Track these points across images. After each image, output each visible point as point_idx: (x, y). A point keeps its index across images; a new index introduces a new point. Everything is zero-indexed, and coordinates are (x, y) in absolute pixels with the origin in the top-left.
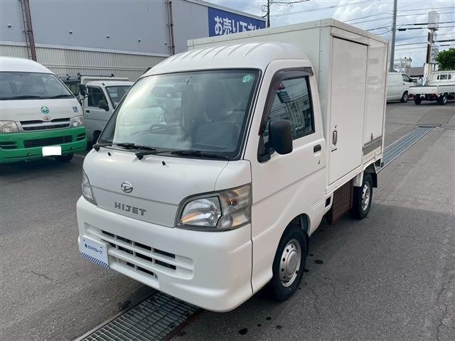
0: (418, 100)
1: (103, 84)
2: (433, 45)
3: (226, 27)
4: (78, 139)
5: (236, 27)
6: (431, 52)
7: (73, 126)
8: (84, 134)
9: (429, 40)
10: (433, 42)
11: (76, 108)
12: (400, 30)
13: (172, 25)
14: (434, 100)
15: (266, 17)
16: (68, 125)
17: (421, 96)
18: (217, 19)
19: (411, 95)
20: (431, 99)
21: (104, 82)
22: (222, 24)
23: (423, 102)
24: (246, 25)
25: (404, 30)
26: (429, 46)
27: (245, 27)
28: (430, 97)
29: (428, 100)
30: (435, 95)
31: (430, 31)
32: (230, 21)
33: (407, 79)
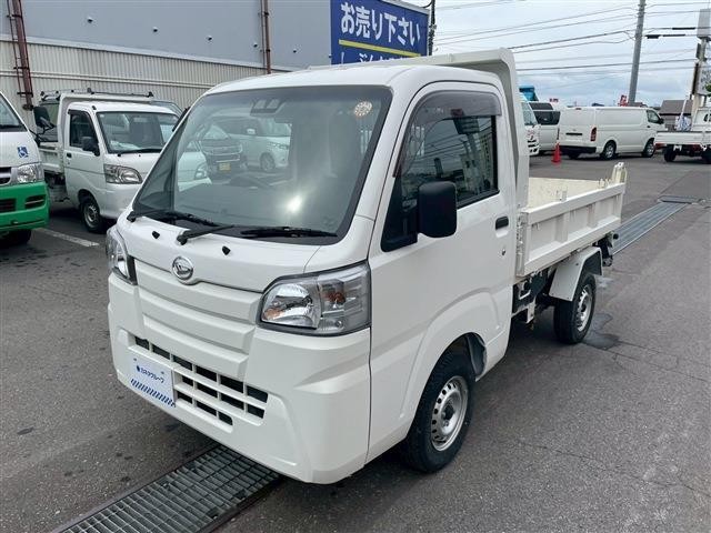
0: (670, 153)
1: (94, 108)
2: (704, 64)
3: (361, 22)
4: (29, 207)
5: (377, 21)
6: (701, 76)
7: (15, 182)
8: (42, 197)
9: (698, 56)
10: (705, 60)
11: (24, 149)
12: (649, 37)
13: (266, 14)
14: (697, 155)
15: (430, 8)
16: (8, 179)
17: (675, 147)
18: (345, 8)
19: (659, 146)
20: (691, 155)
21: (97, 105)
22: (354, 17)
23: (678, 158)
24: (395, 19)
25: (656, 37)
26: (697, 67)
27: (393, 22)
28: (690, 150)
29: (686, 154)
30: (698, 147)
31: (700, 41)
32: (368, 12)
33: (655, 118)
